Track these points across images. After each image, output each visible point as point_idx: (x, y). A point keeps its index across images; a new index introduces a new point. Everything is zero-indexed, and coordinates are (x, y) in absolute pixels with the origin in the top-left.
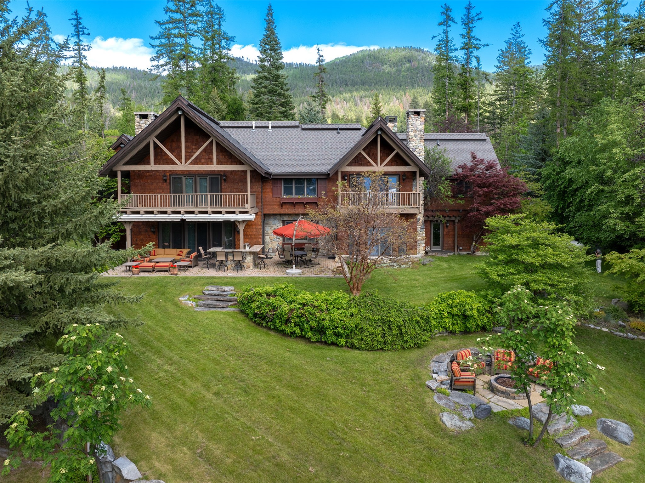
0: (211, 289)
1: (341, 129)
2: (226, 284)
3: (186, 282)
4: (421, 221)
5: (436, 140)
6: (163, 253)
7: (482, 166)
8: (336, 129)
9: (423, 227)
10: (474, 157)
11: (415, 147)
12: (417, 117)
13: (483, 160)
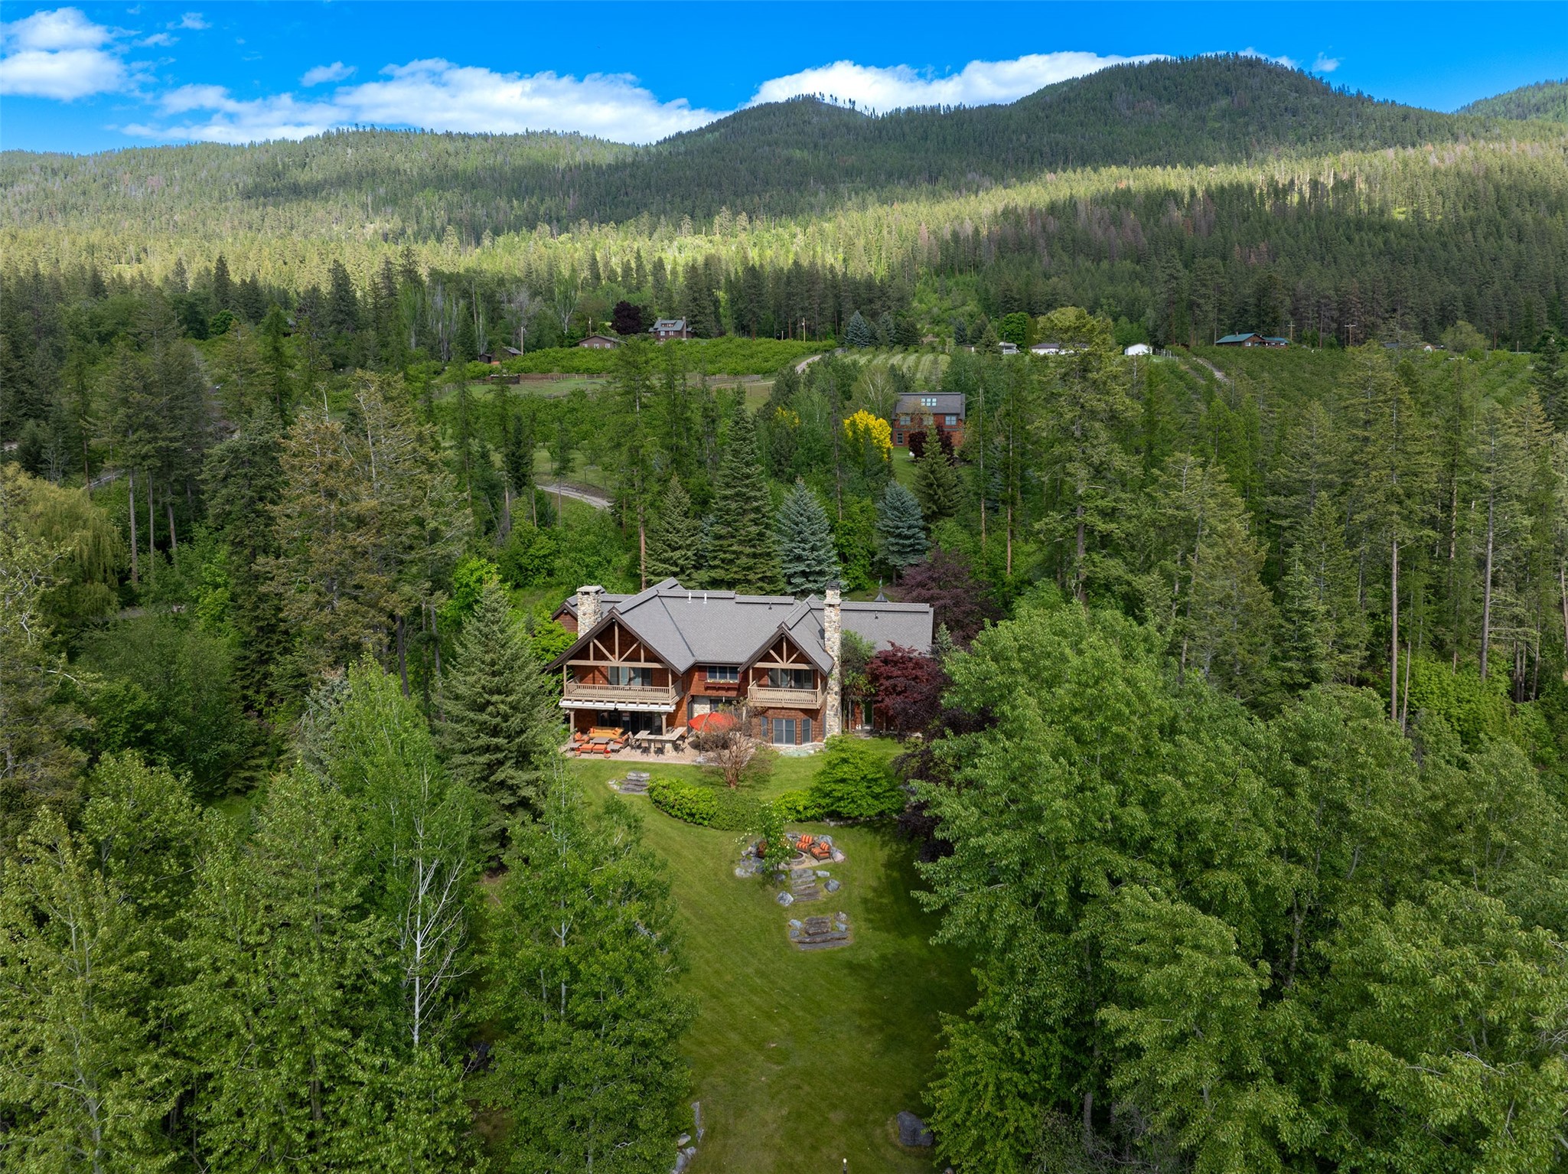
0: (632, 775)
2: (645, 770)
3: (616, 766)
4: (835, 707)
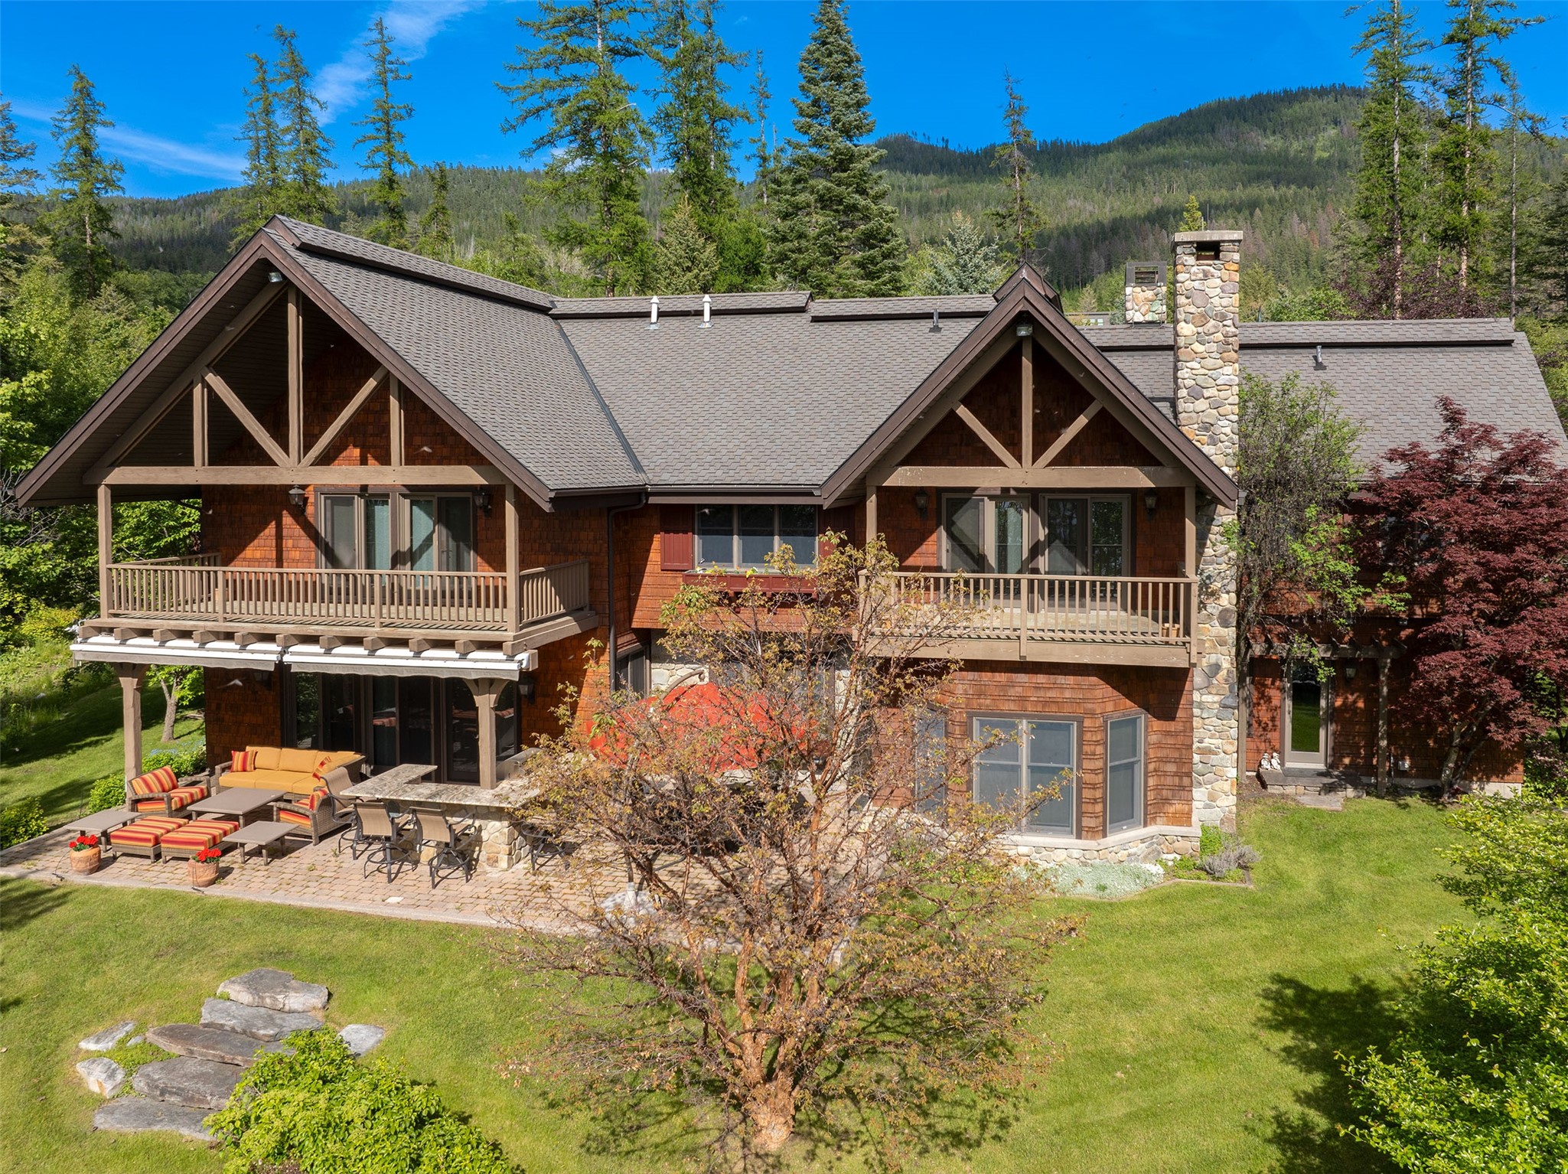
1: (943, 316)
4: (1223, 673)
5: (1312, 346)
6: (273, 765)
7: (1486, 456)
8: (928, 316)
9: (1231, 702)
10: (1454, 417)
11: (1200, 380)
12: (1209, 266)
13: (1488, 431)
